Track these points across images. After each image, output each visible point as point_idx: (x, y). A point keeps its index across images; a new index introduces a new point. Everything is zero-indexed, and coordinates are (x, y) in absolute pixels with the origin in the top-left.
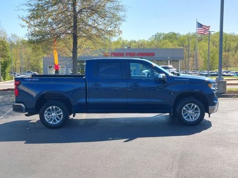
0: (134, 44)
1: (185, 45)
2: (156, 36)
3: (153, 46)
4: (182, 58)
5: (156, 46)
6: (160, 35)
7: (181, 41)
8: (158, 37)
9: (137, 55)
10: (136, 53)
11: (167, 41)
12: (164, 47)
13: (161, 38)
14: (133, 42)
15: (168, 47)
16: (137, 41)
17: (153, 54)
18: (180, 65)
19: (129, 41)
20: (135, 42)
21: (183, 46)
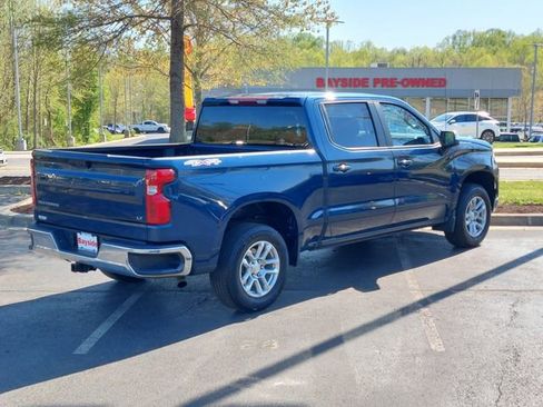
0: (401, 58)
1: (526, 61)
2: (454, 38)
3: (448, 62)
4: (517, 92)
5: (455, 62)
6: (466, 35)
7: (518, 52)
8: (459, 39)
9: (402, 83)
10: (400, 79)
11: (483, 50)
12: (475, 65)
13: (469, 42)
14: (398, 52)
15: (483, 65)
16: (408, 50)
17: (442, 82)
18: (510, 110)
19: (390, 50)
20: (404, 53)
21: (522, 63)
